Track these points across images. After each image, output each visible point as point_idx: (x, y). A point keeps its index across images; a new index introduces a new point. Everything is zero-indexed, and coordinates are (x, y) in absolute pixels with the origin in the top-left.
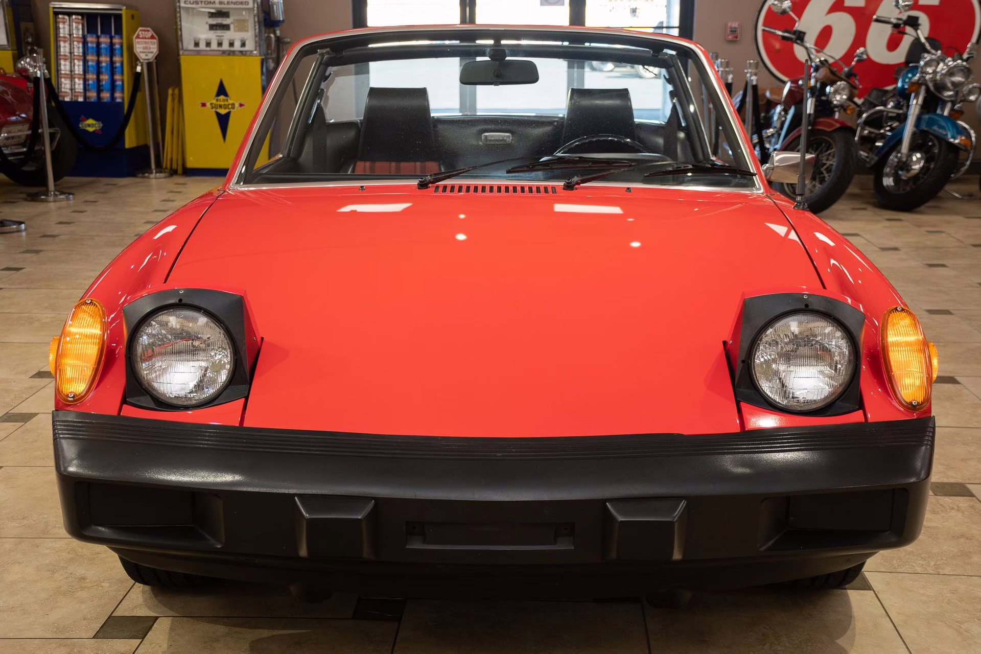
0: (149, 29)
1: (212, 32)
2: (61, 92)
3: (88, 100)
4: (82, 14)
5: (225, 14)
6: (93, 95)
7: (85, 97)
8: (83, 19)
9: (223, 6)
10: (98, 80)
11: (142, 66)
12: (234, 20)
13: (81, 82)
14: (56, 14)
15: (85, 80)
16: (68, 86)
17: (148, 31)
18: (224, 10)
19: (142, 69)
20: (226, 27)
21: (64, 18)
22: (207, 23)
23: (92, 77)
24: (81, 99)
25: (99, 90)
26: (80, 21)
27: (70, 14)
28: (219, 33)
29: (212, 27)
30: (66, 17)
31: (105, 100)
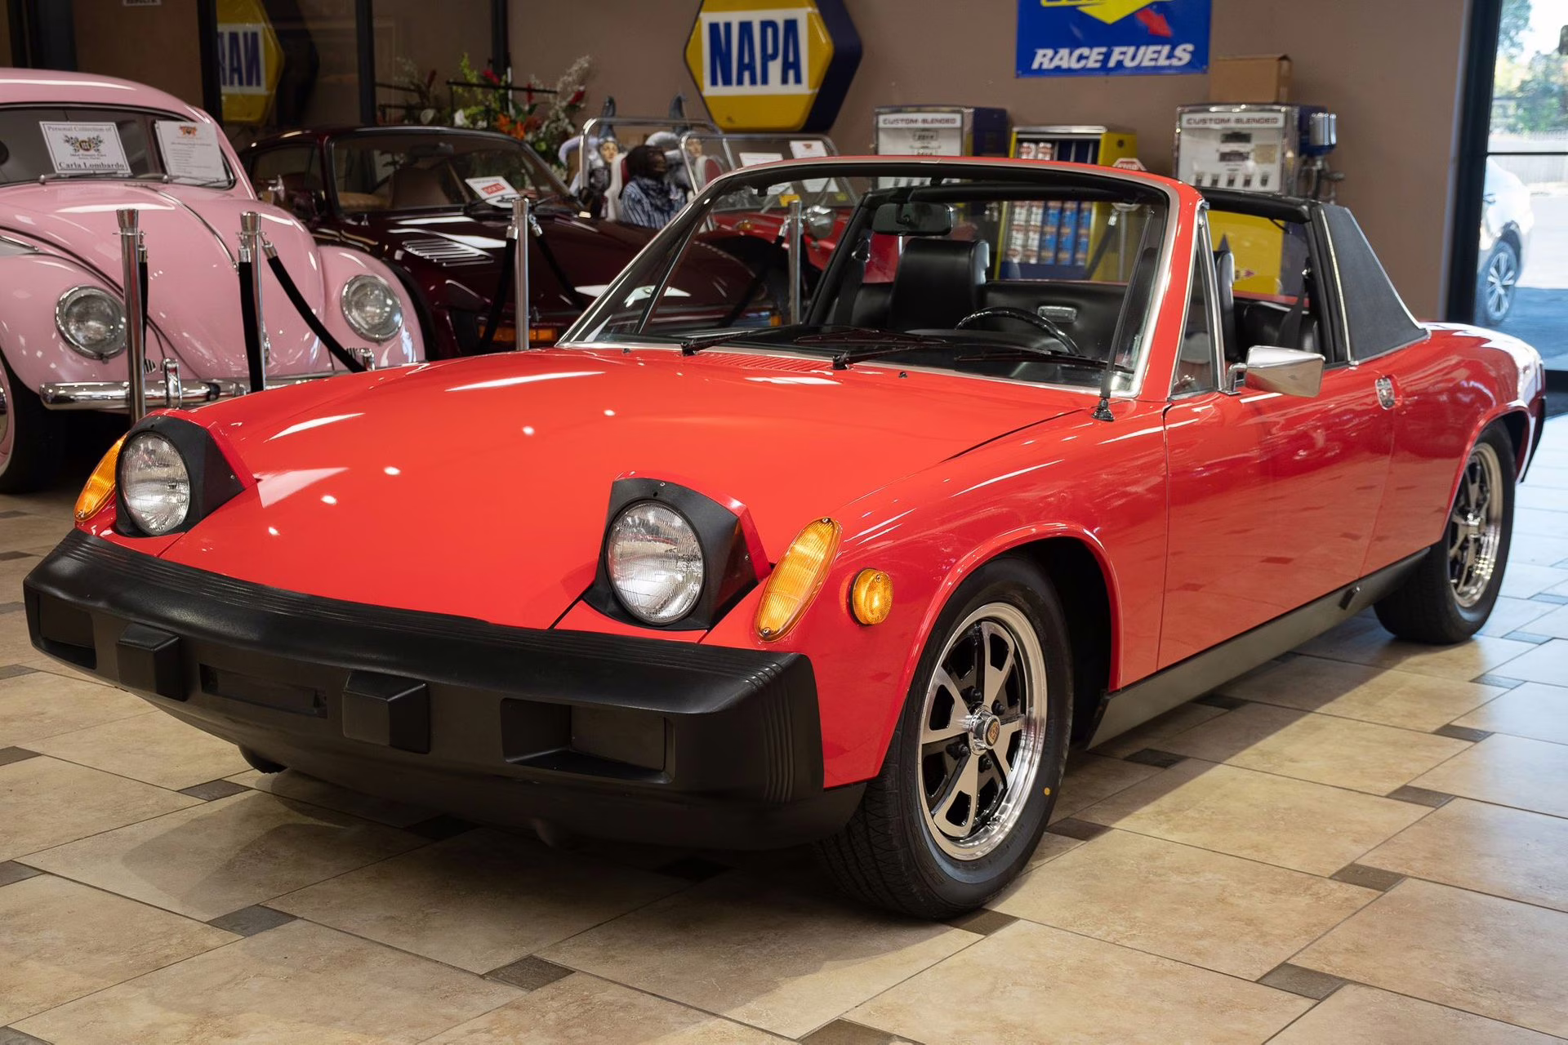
0: (1135, 160)
1: (1223, 164)
2: (1011, 250)
3: (1042, 263)
4: (1052, 142)
5: (1242, 137)
6: (1049, 255)
7: (1039, 258)
8: (1053, 148)
9: (1240, 126)
10: (1059, 234)
11: (1119, 216)
12: (1257, 146)
13: (1037, 236)
14: (1020, 141)
15: (1042, 234)
16: (1019, 242)
17: (1133, 163)
18: (1244, 132)
19: (1118, 221)
20: (1243, 157)
21: (1029, 147)
22: (1217, 151)
23: (1051, 229)
24: (1033, 261)
25: (1058, 249)
26: (1049, 151)
27: (1036, 142)
28: (1232, 165)
29: (1224, 157)
30: (1033, 146)
31: (1063, 263)
